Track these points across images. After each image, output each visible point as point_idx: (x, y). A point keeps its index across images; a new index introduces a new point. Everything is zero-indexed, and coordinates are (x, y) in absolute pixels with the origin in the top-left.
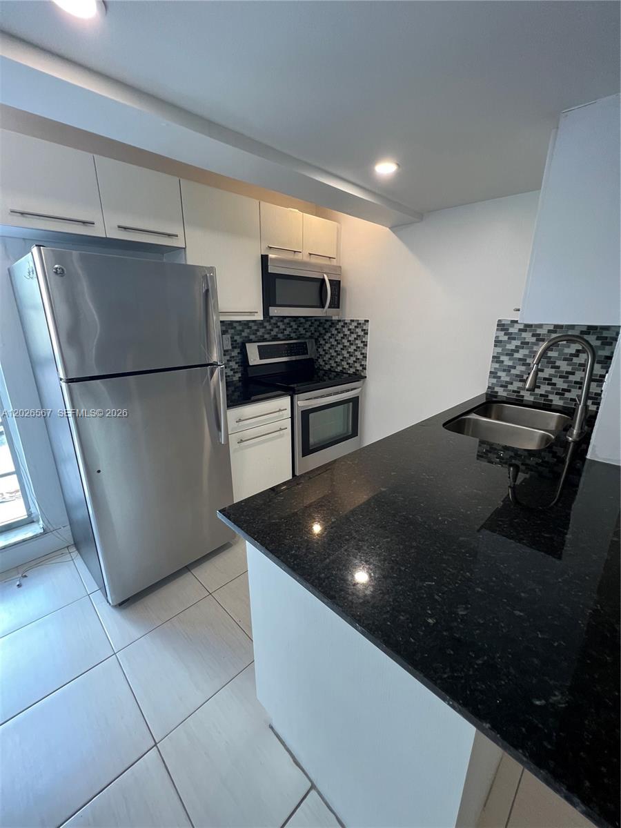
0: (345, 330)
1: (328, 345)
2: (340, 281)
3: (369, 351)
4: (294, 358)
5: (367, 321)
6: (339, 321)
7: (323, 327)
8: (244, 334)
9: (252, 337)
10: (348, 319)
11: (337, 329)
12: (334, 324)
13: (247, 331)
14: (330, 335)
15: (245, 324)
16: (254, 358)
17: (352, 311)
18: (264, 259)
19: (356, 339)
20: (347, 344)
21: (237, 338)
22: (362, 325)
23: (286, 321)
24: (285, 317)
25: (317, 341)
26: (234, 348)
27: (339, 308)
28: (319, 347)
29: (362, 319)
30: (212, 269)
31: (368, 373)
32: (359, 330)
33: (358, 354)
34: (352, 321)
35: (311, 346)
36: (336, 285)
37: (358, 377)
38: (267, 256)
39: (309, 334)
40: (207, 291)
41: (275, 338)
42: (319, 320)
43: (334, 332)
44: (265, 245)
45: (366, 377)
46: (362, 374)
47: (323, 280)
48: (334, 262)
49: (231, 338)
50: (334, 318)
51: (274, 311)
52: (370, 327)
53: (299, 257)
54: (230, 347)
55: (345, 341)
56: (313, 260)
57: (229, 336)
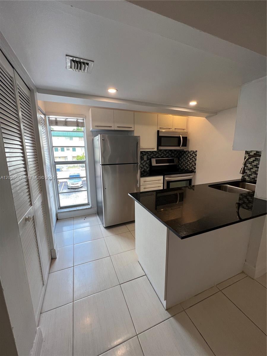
0: (189, 154)
1: (183, 160)
2: (187, 137)
3: (197, 162)
4: (170, 164)
5: (197, 151)
6: (187, 151)
7: (181, 154)
8: (151, 156)
9: (154, 157)
10: (190, 150)
12: (185, 152)
13: (152, 154)
14: (183, 156)
15: (152, 152)
16: (154, 163)
17: (191, 147)
18: (158, 131)
19: (192, 158)
20: (189, 159)
21: (149, 157)
22: (195, 153)
23: (167, 151)
24: (167, 150)
25: (179, 159)
26: (148, 160)
27: (186, 146)
28: (179, 161)
29: (195, 150)
30: (139, 137)
31: (197, 170)
32: (193, 154)
33: (193, 163)
35: (176, 160)
36: (185, 139)
38: (159, 131)
39: (176, 156)
40: (137, 143)
41: (162, 157)
42: (180, 151)
43: (185, 155)
44: (159, 127)
45: (195, 172)
46: (194, 171)
47: (180, 137)
48: (185, 131)
49: (147, 157)
50: (184, 150)
51: (161, 148)
52: (198, 153)
53: (171, 130)
54: (146, 160)
56: (177, 130)
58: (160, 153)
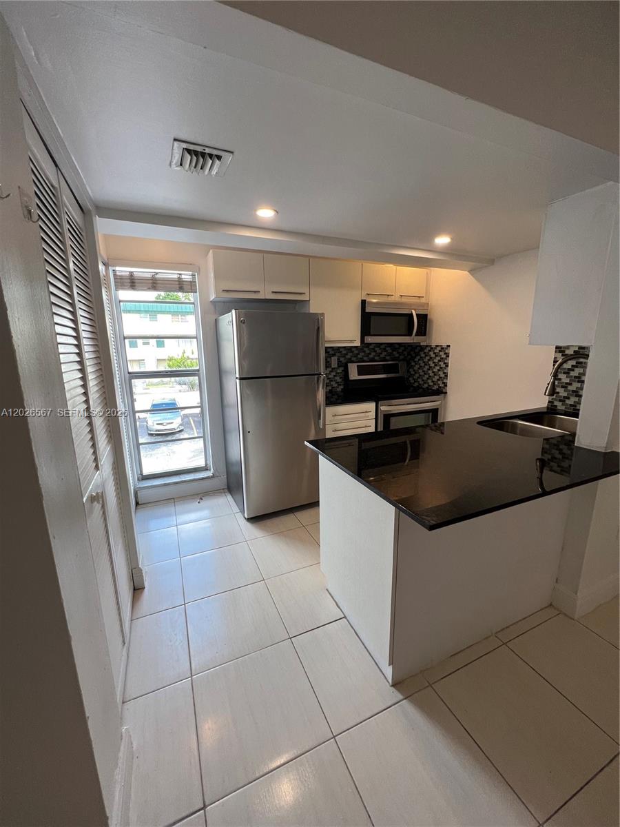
0: (431, 353)
1: (417, 366)
2: (426, 315)
3: (450, 370)
4: (390, 375)
5: (449, 346)
6: (427, 346)
7: (414, 351)
8: (348, 357)
9: (354, 359)
10: (433, 344)
11: (425, 353)
12: (422, 348)
13: (350, 354)
14: (419, 357)
15: (349, 349)
16: (354, 375)
17: (438, 336)
18: (363, 302)
19: (439, 361)
20: (432, 365)
21: (342, 359)
22: (445, 349)
23: (382, 347)
24: (382, 344)
25: (409, 363)
26: (339, 366)
27: (425, 335)
28: (410, 368)
29: (444, 344)
30: (323, 314)
31: (449, 389)
32: (442, 353)
33: (441, 373)
34: (437, 346)
35: (402, 367)
36: (423, 319)
37: (441, 391)
38: (365, 300)
39: (402, 357)
40: (318, 328)
41: (372, 360)
42: (412, 346)
43: (423, 355)
44: (364, 293)
45: (446, 393)
46: (444, 391)
47: (412, 314)
48: (423, 300)
49: (338, 359)
50: (422, 344)
51: (369, 339)
52: (451, 351)
53: (391, 299)
54: (336, 366)
55: (431, 363)
56: (404, 300)
57: (336, 358)
58: (368, 351)
